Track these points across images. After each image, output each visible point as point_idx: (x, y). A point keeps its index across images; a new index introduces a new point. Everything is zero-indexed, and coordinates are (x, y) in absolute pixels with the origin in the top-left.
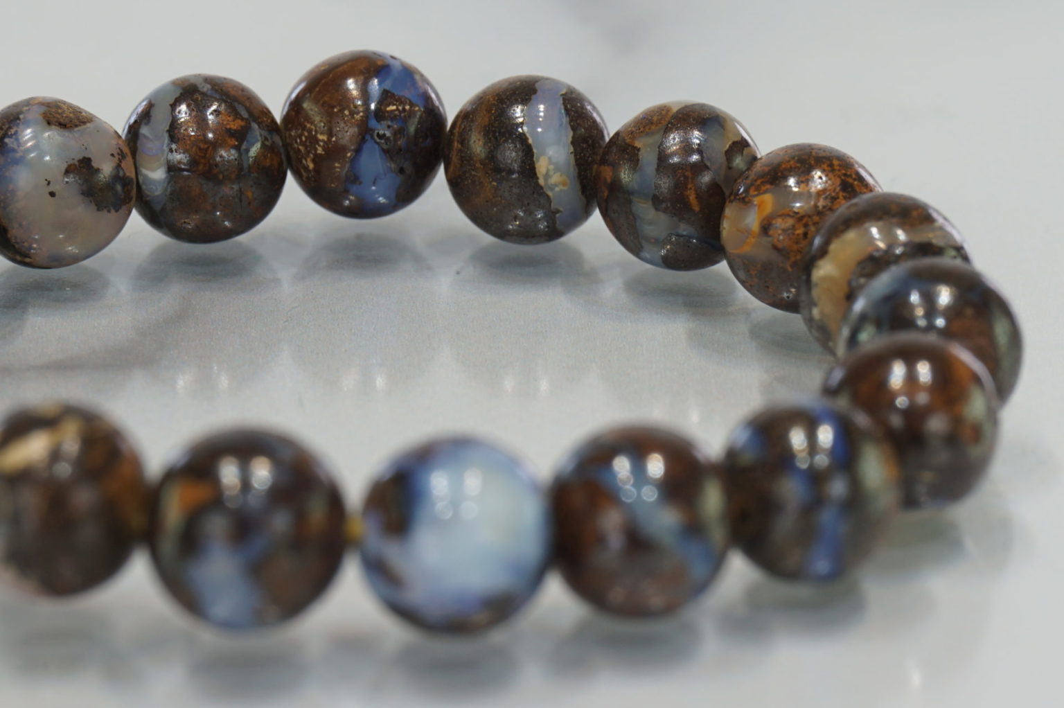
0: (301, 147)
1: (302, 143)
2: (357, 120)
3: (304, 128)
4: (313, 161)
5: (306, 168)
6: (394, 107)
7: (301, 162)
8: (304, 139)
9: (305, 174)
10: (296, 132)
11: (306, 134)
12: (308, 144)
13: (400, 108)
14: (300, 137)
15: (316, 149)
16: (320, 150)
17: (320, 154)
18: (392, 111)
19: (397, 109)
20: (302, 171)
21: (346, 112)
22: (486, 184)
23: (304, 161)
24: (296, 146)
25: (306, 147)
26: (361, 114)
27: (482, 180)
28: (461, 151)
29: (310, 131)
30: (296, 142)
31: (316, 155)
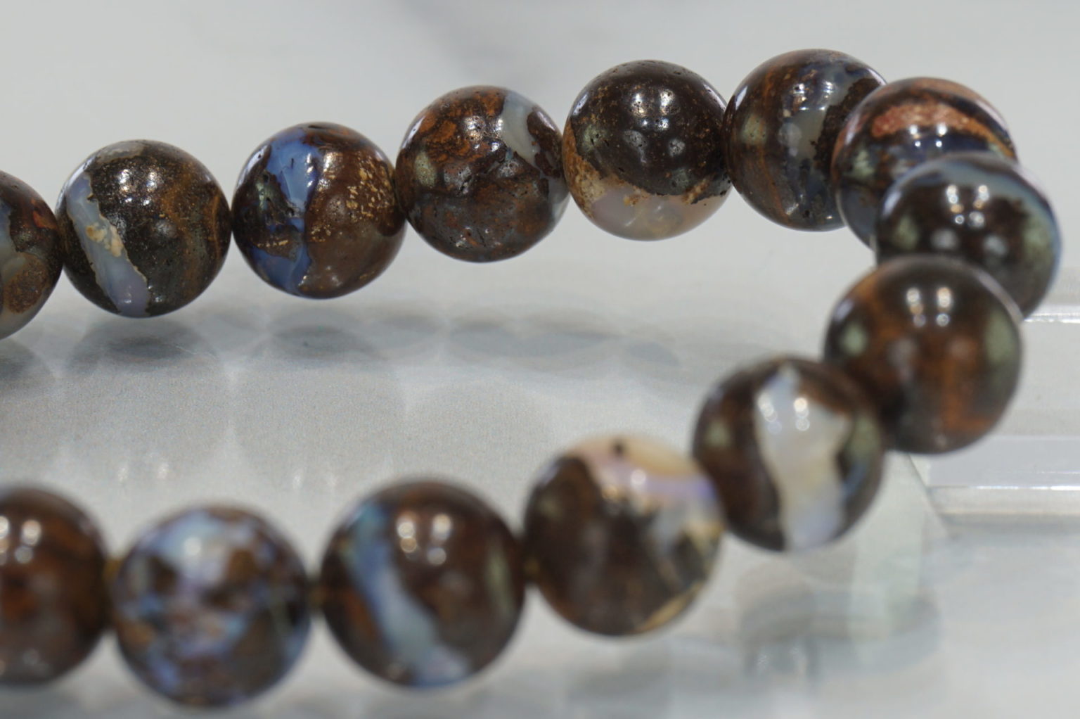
0: (375, 190)
1: (374, 195)
2: (316, 226)
3: (374, 211)
4: (360, 179)
5: (368, 168)
6: (281, 243)
7: (374, 175)
8: (373, 199)
9: (369, 162)
10: (383, 205)
11: (371, 205)
12: (368, 195)
13: (275, 244)
14: (377, 202)
15: (358, 190)
16: (353, 190)
17: (352, 185)
18: (283, 240)
19: (277, 242)
20: (372, 166)
21: (329, 233)
22: (171, 211)
23: (371, 176)
24: (381, 191)
25: (369, 191)
26: (313, 233)
27: (176, 214)
28: (208, 235)
29: (367, 208)
30: (381, 195)
31: (357, 184)
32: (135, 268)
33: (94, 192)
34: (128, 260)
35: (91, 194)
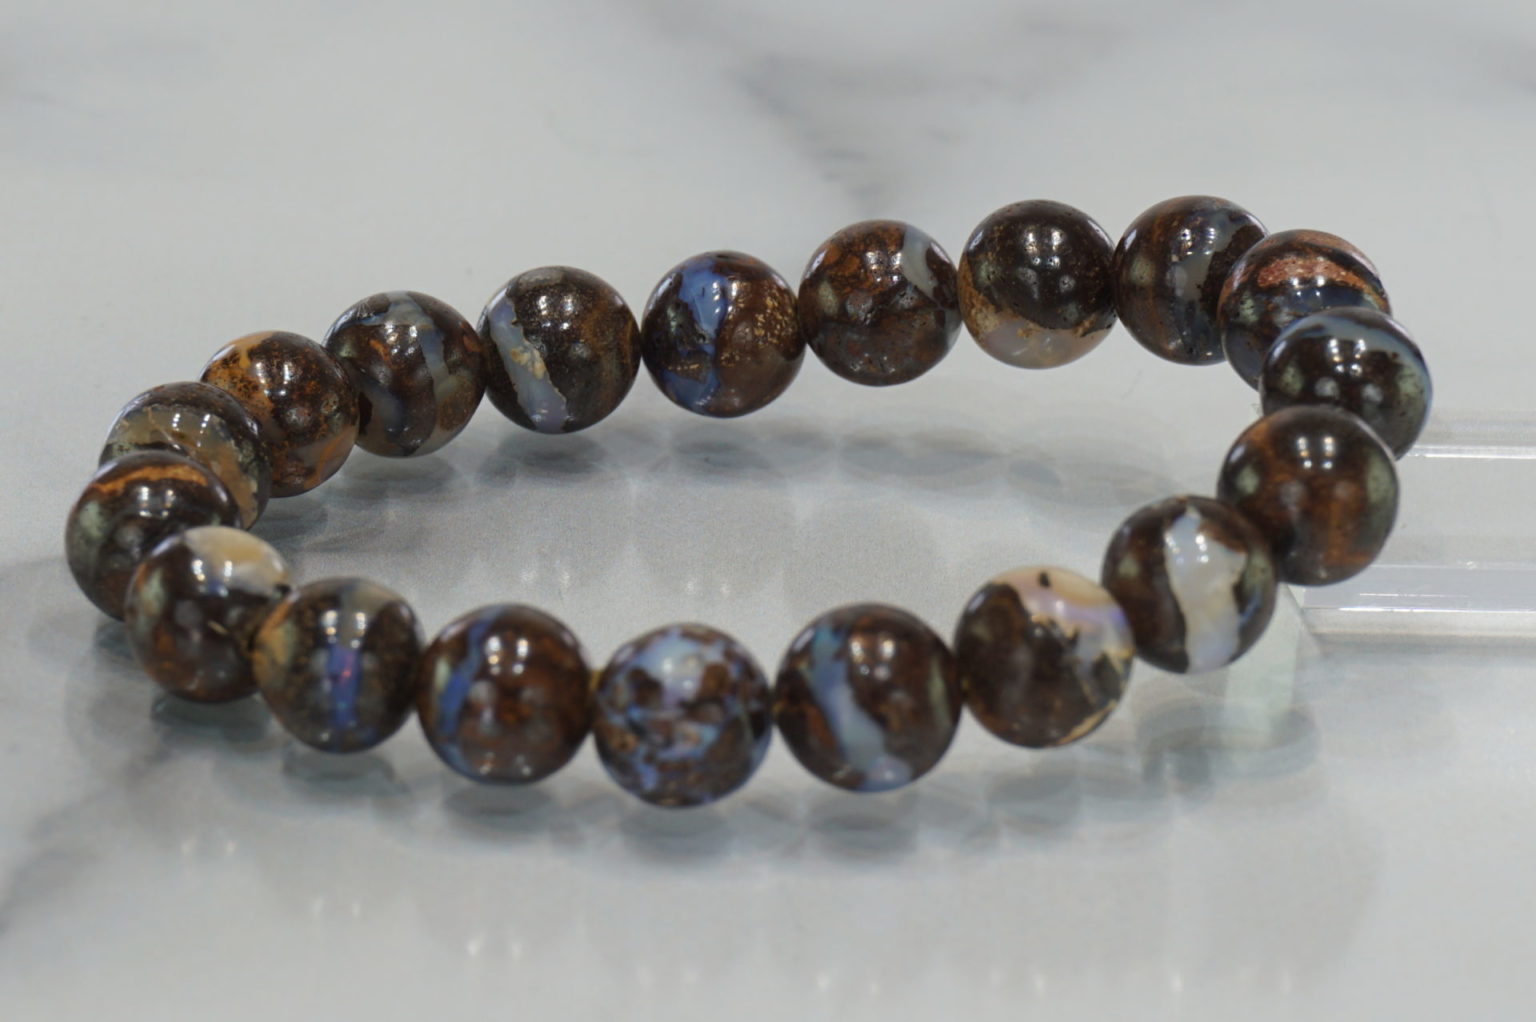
0: (780, 317)
1: (779, 322)
2: (726, 351)
3: (779, 337)
4: (766, 307)
5: (774, 297)
6: (692, 367)
7: (779, 303)
8: (778, 327)
9: (774, 291)
10: (787, 331)
11: (776, 332)
12: (773, 323)
13: (686, 368)
14: (782, 329)
15: (765, 318)
16: (761, 318)
17: (759, 314)
18: (694, 363)
19: (688, 366)
20: (777, 295)
21: (737, 358)
22: (589, 335)
23: (776, 304)
24: (786, 318)
25: (775, 319)
26: (723, 358)
27: (595, 339)
28: (623, 358)
29: (773, 335)
30: (786, 323)
31: (764, 313)
32: (556, 390)
33: (518, 317)
34: (550, 382)
35: (515, 319)
